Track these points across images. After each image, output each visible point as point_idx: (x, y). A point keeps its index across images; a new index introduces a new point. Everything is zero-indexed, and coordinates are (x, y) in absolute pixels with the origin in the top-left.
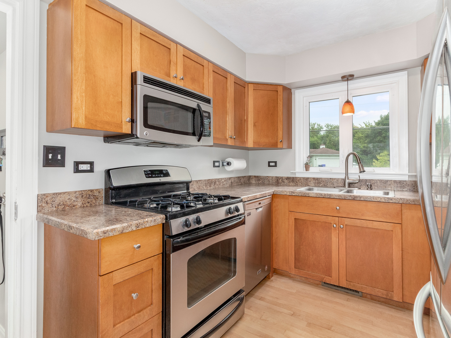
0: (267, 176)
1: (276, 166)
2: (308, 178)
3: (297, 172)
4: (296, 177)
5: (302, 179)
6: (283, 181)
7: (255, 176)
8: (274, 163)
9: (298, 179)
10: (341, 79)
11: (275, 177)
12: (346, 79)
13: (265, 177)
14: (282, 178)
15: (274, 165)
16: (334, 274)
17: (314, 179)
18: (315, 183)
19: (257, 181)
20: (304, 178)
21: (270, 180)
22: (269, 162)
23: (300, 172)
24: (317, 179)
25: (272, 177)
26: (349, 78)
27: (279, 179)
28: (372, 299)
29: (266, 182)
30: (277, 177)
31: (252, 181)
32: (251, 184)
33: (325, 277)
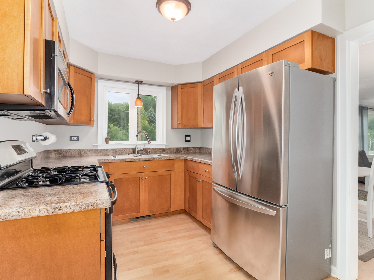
0: (69, 150)
1: (78, 140)
2: (108, 149)
3: (99, 145)
4: (98, 149)
5: (103, 150)
6: (86, 153)
7: (55, 150)
8: (76, 138)
9: (100, 150)
10: (134, 82)
11: (77, 150)
12: (138, 83)
13: (67, 150)
14: (84, 150)
15: (76, 139)
16: (141, 210)
17: (112, 149)
18: (113, 152)
19: (57, 155)
20: (104, 149)
21: (73, 153)
22: (71, 137)
23: (101, 145)
24: (115, 149)
25: (75, 150)
26: (140, 83)
27: (82, 151)
28: (159, 217)
29: (68, 154)
30: (79, 150)
31: (50, 155)
32: (50, 157)
33: (135, 214)
